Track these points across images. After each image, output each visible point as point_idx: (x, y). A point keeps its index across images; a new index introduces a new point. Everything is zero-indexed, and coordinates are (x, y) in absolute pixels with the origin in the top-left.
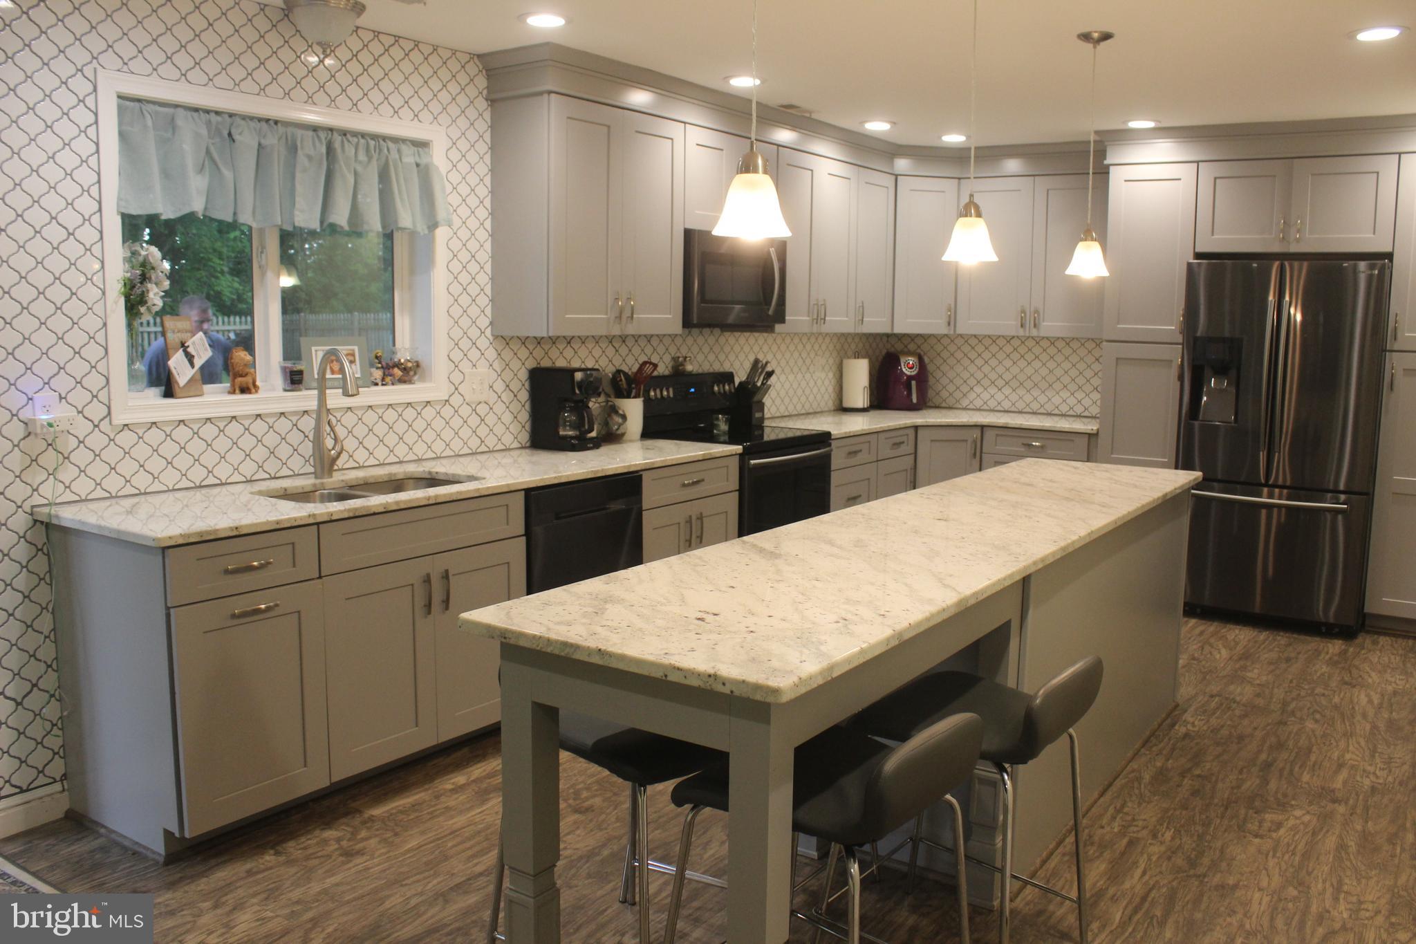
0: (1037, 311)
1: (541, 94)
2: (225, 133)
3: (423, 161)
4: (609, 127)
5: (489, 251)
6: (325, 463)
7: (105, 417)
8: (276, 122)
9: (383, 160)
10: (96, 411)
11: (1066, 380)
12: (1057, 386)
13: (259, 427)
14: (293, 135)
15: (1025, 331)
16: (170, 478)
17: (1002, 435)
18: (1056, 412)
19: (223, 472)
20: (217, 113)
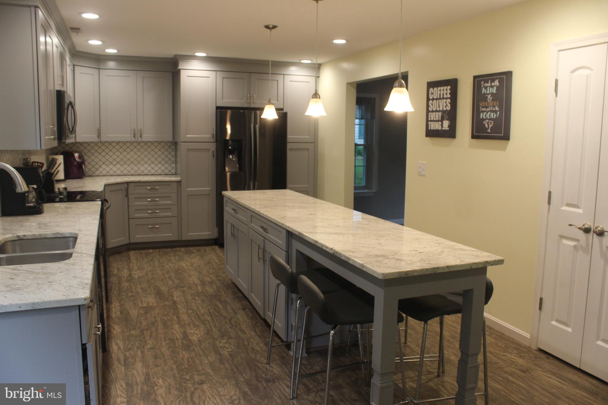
0: (141, 131)
11: (146, 159)
12: (142, 162)
15: (135, 139)
17: (137, 186)
18: (143, 173)
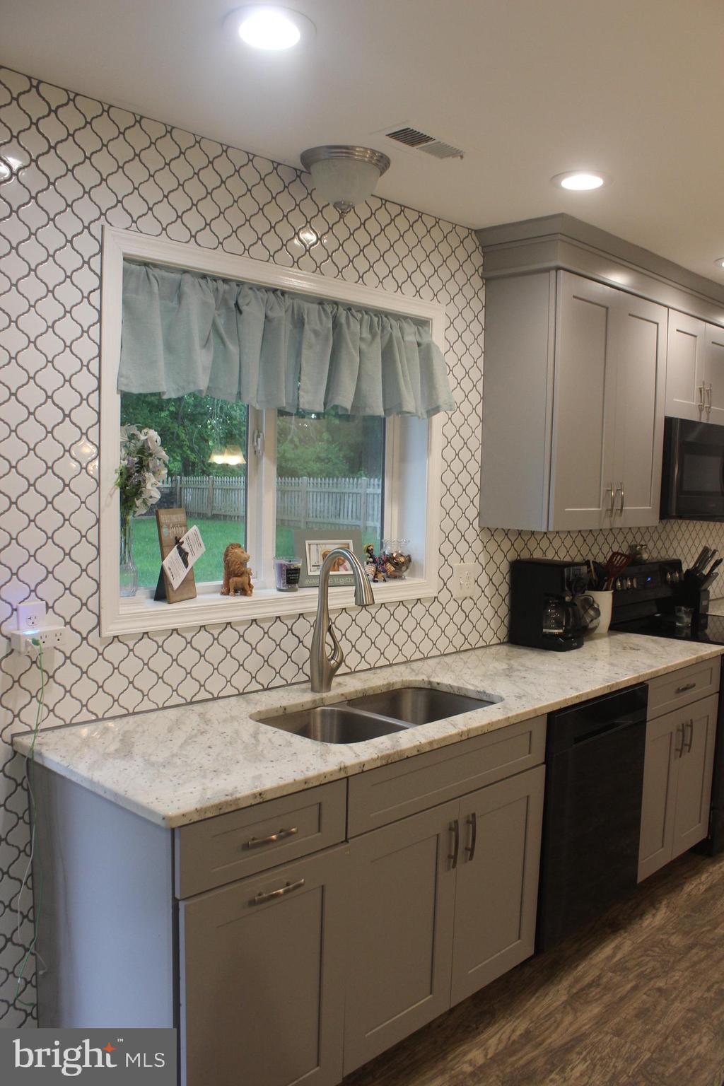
1: (548, 270)
2: (232, 303)
3: (424, 341)
4: (607, 308)
5: (480, 437)
6: (324, 673)
7: (94, 629)
8: (283, 293)
9: (387, 337)
10: (85, 621)
13: (254, 634)
14: (299, 308)
16: (161, 694)
19: (215, 685)
20: (225, 281)
